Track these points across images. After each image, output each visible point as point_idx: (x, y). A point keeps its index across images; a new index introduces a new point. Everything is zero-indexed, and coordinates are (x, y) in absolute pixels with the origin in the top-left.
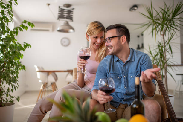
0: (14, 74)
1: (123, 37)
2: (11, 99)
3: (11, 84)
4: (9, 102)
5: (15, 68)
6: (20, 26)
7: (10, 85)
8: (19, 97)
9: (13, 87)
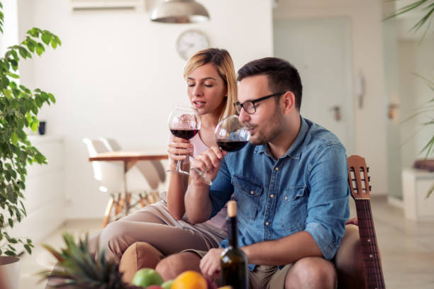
0: (12, 178)
1: (286, 97)
2: (9, 246)
3: (7, 203)
4: (3, 255)
5: (16, 158)
6: (23, 43)
7: (4, 208)
8: (29, 241)
9: (12, 213)
